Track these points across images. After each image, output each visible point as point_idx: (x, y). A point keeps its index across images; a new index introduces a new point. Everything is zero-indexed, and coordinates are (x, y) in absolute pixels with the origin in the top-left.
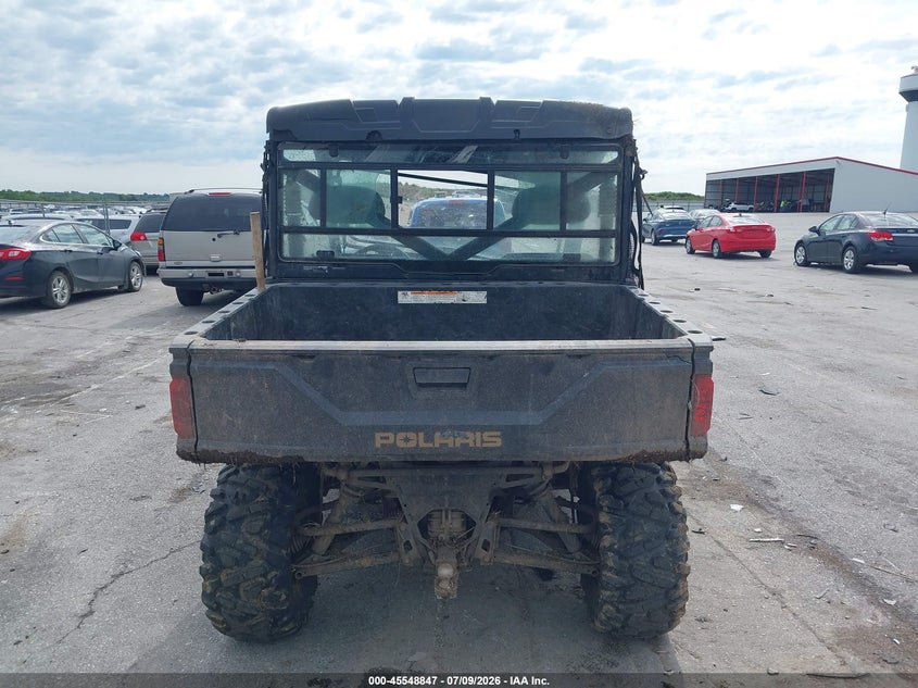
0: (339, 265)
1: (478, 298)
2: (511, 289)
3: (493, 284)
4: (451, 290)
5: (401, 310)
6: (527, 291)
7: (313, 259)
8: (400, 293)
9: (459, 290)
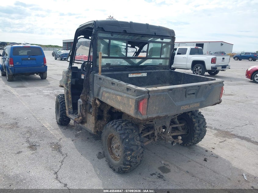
0: (111, 67)
1: (145, 75)
2: (151, 72)
3: (147, 71)
4: (140, 73)
5: (129, 79)
6: (154, 72)
7: (105, 66)
8: (129, 74)
9: (142, 73)
